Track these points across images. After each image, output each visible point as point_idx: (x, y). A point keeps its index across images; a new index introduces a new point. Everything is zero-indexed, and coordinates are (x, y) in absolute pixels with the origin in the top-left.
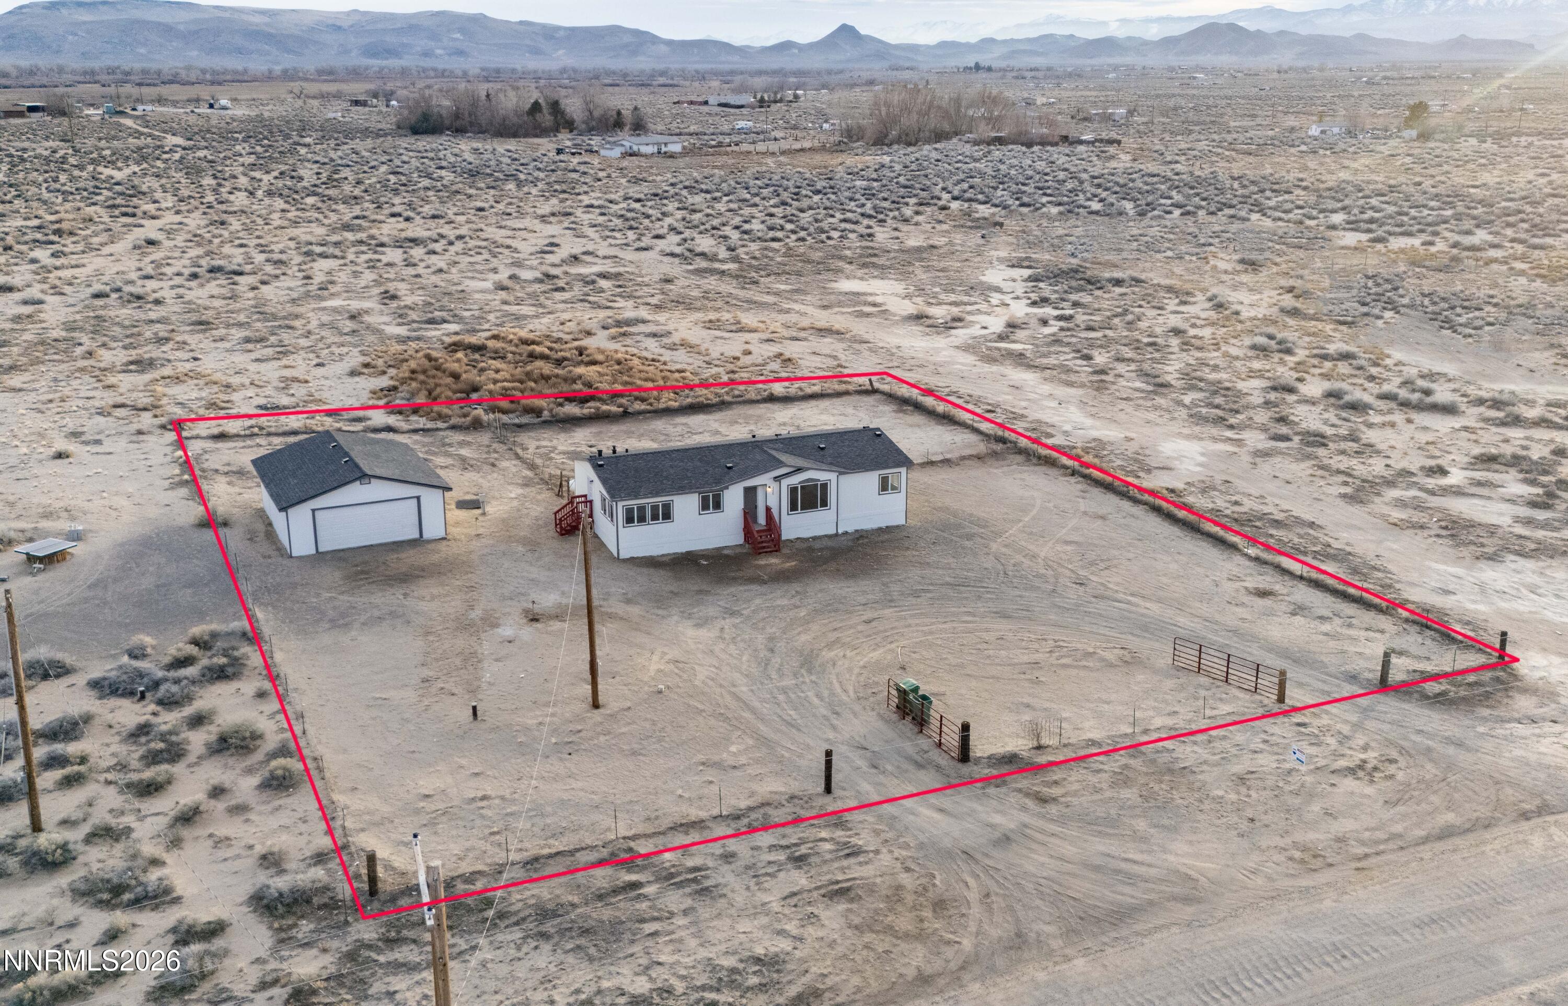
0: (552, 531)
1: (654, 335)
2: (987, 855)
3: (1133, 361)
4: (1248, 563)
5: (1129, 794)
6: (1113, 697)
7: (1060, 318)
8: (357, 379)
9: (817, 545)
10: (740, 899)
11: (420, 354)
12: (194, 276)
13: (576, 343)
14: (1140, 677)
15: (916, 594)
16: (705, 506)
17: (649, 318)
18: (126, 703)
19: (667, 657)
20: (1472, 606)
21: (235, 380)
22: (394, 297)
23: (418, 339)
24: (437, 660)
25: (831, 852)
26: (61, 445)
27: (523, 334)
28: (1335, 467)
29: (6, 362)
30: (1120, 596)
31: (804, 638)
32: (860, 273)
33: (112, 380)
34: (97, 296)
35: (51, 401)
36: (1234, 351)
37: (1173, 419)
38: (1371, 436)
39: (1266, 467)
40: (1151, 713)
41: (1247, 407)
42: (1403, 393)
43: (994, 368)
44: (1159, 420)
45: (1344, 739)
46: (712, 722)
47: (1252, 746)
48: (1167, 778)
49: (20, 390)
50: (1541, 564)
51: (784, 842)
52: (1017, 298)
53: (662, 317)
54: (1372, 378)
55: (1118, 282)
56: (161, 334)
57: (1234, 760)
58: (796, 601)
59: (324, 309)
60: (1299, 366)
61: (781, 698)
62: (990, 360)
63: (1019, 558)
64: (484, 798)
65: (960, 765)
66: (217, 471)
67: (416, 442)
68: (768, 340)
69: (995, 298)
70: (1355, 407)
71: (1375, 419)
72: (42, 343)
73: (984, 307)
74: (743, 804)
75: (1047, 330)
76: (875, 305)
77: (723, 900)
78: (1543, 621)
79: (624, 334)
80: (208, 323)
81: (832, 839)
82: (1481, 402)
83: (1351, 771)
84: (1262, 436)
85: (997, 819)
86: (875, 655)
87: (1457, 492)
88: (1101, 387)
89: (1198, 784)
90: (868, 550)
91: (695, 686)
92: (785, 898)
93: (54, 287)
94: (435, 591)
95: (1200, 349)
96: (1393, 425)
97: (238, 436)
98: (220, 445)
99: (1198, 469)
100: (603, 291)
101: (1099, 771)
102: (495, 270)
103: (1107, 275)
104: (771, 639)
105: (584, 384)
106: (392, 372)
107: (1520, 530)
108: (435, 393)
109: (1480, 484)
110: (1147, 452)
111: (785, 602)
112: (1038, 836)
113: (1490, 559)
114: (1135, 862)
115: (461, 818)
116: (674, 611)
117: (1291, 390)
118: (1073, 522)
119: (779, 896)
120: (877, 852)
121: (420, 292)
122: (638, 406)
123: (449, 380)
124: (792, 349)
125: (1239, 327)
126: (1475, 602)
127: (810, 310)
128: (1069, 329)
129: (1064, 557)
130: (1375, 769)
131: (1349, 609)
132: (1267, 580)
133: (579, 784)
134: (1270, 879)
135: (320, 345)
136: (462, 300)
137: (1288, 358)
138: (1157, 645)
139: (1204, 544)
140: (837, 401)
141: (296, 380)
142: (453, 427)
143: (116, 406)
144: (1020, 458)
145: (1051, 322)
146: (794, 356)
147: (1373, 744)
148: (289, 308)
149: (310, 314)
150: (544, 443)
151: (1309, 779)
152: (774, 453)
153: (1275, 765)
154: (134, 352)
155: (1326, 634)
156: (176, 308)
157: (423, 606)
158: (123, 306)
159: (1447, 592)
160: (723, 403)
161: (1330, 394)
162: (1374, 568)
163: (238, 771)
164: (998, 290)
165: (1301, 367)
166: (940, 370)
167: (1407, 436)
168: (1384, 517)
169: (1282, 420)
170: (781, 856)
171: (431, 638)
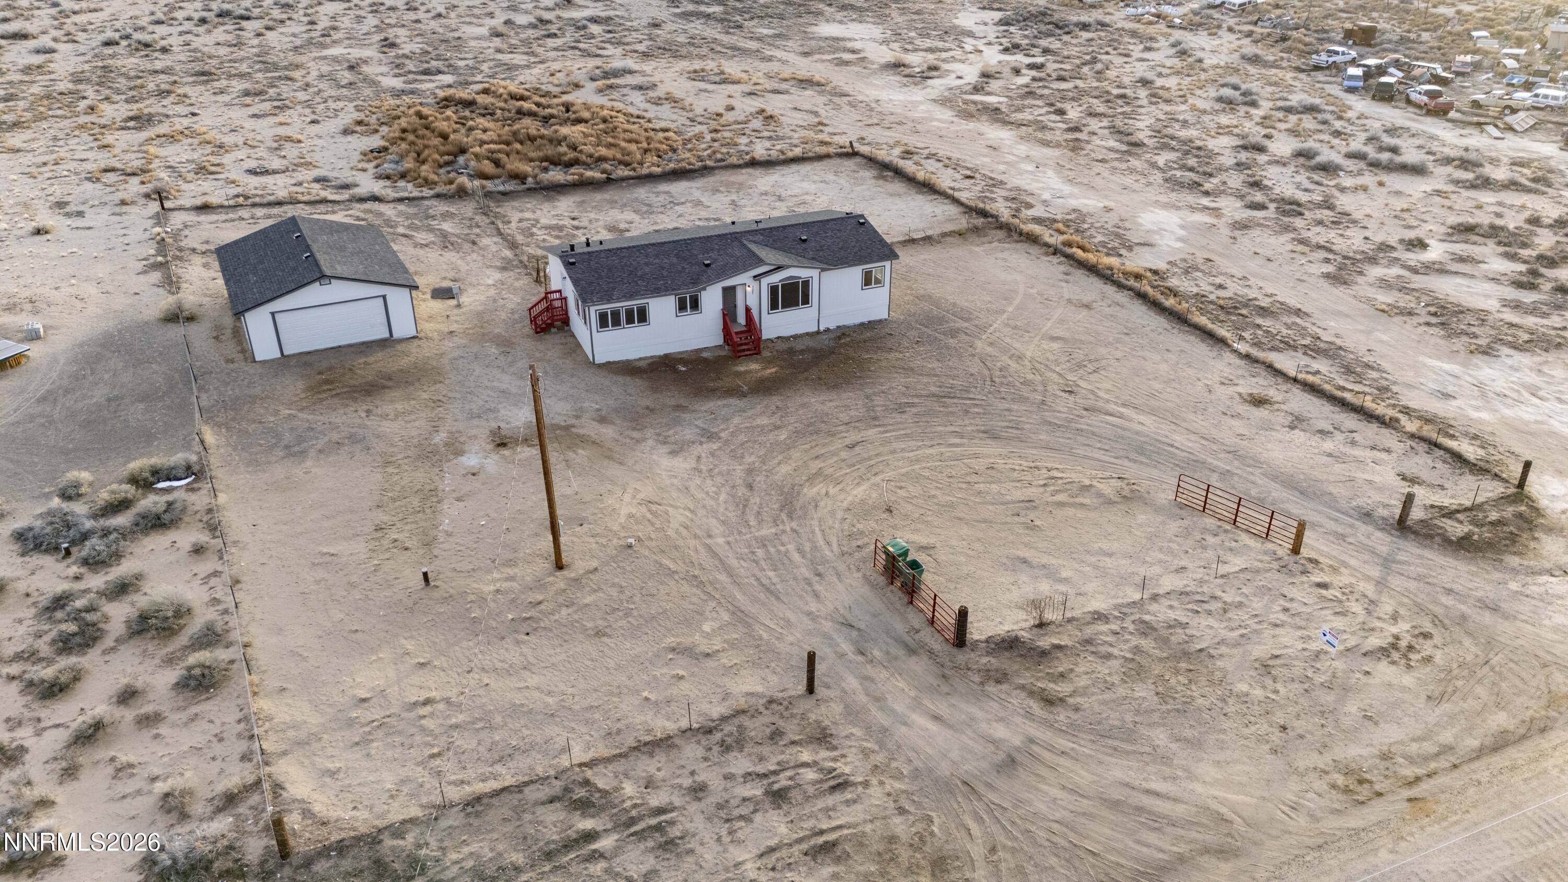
0: (528, 329)
1: (640, 88)
2: (989, 786)
3: (1104, 115)
4: (1238, 362)
5: (1143, 691)
6: (1115, 546)
7: (1031, 66)
8: (349, 138)
9: (799, 346)
10: (708, 855)
11: (412, 111)
12: (203, 21)
13: (565, 98)
14: (1141, 518)
15: (901, 409)
16: (682, 307)
17: (635, 67)
18: (48, 561)
19: (640, 496)
20: (1475, 415)
21: (229, 140)
22: (393, 45)
23: (412, 92)
24: (394, 500)
25: (815, 783)
26: (45, 218)
27: (513, 87)
28: (1314, 240)
29: (9, 118)
30: (1112, 407)
31: (785, 469)
32: (839, 16)
33: (109, 139)
34: (108, 43)
35: (45, 164)
36: (1201, 104)
37: (1149, 184)
38: (1345, 202)
39: (1247, 241)
40: (1157, 569)
41: (1220, 169)
42: (1370, 150)
43: (972, 125)
44: (1136, 186)
45: (1371, 604)
46: (686, 588)
47: (1273, 617)
48: (1183, 665)
49: (18, 151)
50: (1537, 359)
51: (760, 769)
52: (990, 44)
53: (648, 67)
54: (1337, 134)
55: (1085, 27)
56: (163, 86)
57: (1254, 637)
58: (776, 419)
59: (325, 58)
60: (1265, 121)
61: (760, 553)
62: (967, 115)
63: (1005, 360)
64: (427, 702)
65: (955, 651)
66: (194, 250)
67: (400, 214)
68: (750, 94)
69: (969, 44)
70: (1328, 169)
71: (1348, 182)
72: (48, 97)
73: (957, 53)
74: (717, 711)
75: (1021, 81)
76: (854, 52)
77: (690, 859)
78: (1553, 434)
79: (611, 87)
80: (211, 74)
81: (816, 763)
82: (1448, 161)
83: (1384, 652)
84: (1239, 204)
85: (1000, 731)
86: (859, 492)
87: (1439, 269)
88: (1076, 147)
89: (1218, 675)
90: (851, 353)
91: (668, 537)
92: (761, 856)
93: (68, 34)
94: (399, 407)
95: (1168, 101)
96: (1365, 189)
97: (222, 207)
98: (203, 218)
99: (1179, 245)
100: (593, 37)
101: (1108, 656)
102: (491, 15)
103: (1075, 19)
104: (750, 471)
105: (569, 146)
106: (384, 130)
107: (1510, 316)
108: (423, 156)
109: (1462, 260)
110: (1127, 225)
111: (764, 421)
112: (1046, 755)
113: (1485, 353)
114: (1157, 794)
115: (400, 733)
116: (649, 433)
117: (1261, 149)
118: (1058, 313)
119: (756, 852)
120: (866, 784)
121: (419, 39)
122: (623, 172)
123: (437, 141)
124: (774, 104)
125: (1203, 76)
126: (1477, 409)
127: (791, 57)
128: (1041, 80)
129: (1052, 357)
130: (1410, 648)
131: (1350, 421)
132: (1260, 384)
133: (533, 681)
134: (1313, 817)
135: (318, 99)
136: (458, 48)
137: (1253, 111)
138: (1155, 473)
139: (1192, 338)
140: (818, 165)
141: (289, 139)
142: (438, 196)
143: (106, 171)
144: (1001, 234)
145: (1024, 71)
146: (776, 112)
147: (1402, 611)
148: (292, 58)
149: (311, 64)
150: (528, 215)
151: (1339, 665)
152: (753, 247)
153: (1300, 646)
154: (135, 106)
155: (1330, 455)
156: (182, 57)
157: (387, 427)
158: (131, 55)
159: (1447, 396)
160: (705, 168)
161: (1299, 154)
162: (1368, 366)
163: (157, 661)
164: (971, 34)
165: (1267, 122)
166: (919, 127)
167: (1381, 201)
168: (1369, 301)
169: (1256, 185)
170: (755, 790)
171: (390, 470)
